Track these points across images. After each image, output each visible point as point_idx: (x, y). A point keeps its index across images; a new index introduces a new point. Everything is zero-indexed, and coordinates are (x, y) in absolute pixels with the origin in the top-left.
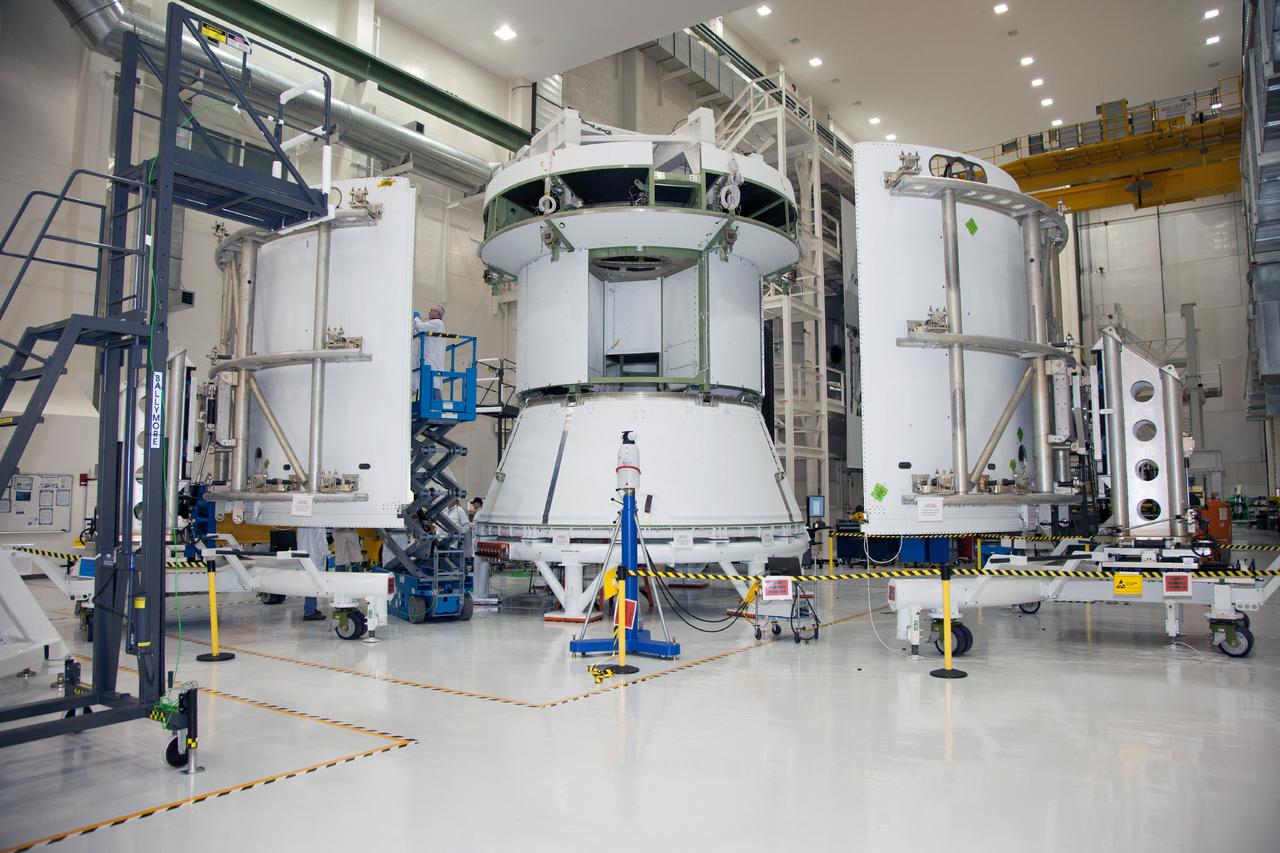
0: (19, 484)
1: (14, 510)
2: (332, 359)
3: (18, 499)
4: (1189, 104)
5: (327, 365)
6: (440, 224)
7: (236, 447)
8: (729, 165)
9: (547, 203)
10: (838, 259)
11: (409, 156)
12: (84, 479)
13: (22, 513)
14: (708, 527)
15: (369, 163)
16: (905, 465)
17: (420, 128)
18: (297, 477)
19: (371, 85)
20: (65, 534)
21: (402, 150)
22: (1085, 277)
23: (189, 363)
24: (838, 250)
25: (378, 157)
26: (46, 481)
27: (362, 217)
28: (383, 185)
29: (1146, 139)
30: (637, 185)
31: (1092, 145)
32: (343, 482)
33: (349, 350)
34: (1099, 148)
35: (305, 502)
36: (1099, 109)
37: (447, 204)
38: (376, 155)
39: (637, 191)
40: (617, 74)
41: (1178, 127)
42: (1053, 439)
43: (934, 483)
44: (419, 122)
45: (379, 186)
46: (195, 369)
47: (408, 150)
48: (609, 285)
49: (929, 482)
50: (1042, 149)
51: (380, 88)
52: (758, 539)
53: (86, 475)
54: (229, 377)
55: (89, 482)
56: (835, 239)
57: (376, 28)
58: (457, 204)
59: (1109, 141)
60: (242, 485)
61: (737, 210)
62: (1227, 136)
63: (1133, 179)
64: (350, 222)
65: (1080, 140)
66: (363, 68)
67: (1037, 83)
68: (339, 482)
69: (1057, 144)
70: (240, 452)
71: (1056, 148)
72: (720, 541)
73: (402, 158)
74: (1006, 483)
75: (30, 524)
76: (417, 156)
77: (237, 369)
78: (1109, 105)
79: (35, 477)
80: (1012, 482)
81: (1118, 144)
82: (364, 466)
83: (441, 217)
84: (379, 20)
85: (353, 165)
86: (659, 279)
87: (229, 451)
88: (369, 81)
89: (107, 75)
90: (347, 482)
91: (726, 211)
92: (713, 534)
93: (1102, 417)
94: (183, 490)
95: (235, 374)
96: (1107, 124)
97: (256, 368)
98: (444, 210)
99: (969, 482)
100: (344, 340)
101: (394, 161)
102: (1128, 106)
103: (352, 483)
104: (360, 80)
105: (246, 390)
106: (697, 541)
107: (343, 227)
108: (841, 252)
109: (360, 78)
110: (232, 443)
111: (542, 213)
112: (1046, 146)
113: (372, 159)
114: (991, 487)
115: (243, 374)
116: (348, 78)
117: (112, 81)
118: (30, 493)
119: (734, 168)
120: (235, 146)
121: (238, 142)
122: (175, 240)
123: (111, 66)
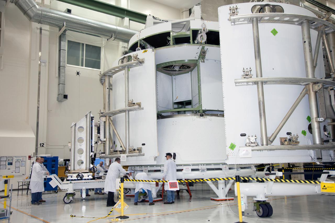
0: (9, 160)
1: (7, 168)
2: (131, 110)
3: (8, 165)
5: (130, 112)
7: (106, 141)
8: (202, 26)
12: (30, 157)
13: (10, 169)
14: (198, 165)
16: (243, 135)
18: (123, 149)
19: (127, 19)
20: (24, 176)
23: (92, 116)
26: (17, 158)
27: (136, 63)
28: (144, 52)
30: (168, 39)
32: (136, 150)
33: (135, 106)
35: (124, 157)
42: (318, 119)
45: (143, 53)
46: (94, 117)
48: (174, 77)
52: (221, 169)
53: (30, 156)
54: (103, 119)
55: (31, 158)
60: (109, 153)
61: (205, 43)
64: (134, 65)
66: (124, 14)
68: (134, 150)
70: (107, 143)
72: (203, 171)
75: (12, 173)
77: (106, 116)
79: (14, 158)
82: (144, 144)
85: (122, 47)
86: (190, 72)
87: (104, 143)
88: (125, 18)
89: (37, 28)
90: (138, 150)
91: (201, 43)
92: (199, 167)
94: (92, 155)
95: (105, 118)
97: (111, 115)
100: (134, 104)
103: (139, 150)
104: (123, 18)
105: (109, 123)
106: (193, 170)
107: (133, 67)
109: (123, 17)
110: (105, 140)
115: (108, 117)
116: (119, 18)
117: (39, 30)
118: (12, 163)
119: (204, 26)
120: (82, 46)
121: (83, 44)
122: (62, 78)
123: (39, 26)
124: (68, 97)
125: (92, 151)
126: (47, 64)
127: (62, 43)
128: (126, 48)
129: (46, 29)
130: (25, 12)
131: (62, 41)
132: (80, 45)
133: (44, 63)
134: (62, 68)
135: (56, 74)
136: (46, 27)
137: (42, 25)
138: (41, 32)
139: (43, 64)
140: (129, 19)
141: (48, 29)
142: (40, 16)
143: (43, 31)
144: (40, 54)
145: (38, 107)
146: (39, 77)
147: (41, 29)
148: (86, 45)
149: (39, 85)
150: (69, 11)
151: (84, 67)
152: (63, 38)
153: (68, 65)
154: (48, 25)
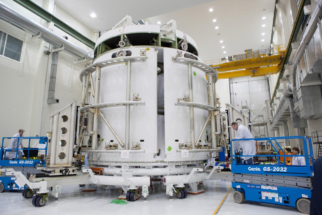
4: (267, 51)
6: (71, 68)
8: (184, 37)
9: (122, 44)
11: (63, 45)
15: (50, 46)
16: (177, 141)
17: (67, 38)
19: (52, 24)
21: (61, 43)
22: (232, 95)
25: (53, 45)
29: (257, 59)
30: (154, 40)
31: (244, 59)
34: (246, 60)
35: (126, 153)
36: (245, 51)
37: (73, 62)
38: (52, 44)
39: (153, 42)
41: (265, 56)
42: (217, 133)
43: (186, 146)
44: (66, 36)
47: (63, 44)
49: (184, 146)
50: (232, 60)
51: (55, 25)
54: (92, 110)
57: (54, 8)
58: (76, 62)
59: (248, 59)
62: (276, 59)
63: (252, 69)
64: (138, 60)
65: (241, 58)
66: (50, 19)
67: (223, 47)
69: (236, 59)
71: (235, 60)
73: (61, 46)
74: (205, 146)
76: (65, 46)
78: (248, 50)
80: (207, 146)
81: (250, 60)
82: (142, 141)
83: (71, 66)
84: (55, 6)
85: (44, 46)
88: (51, 22)
93: (229, 128)
95: (94, 109)
96: (248, 54)
98: (72, 64)
99: (195, 145)
101: (58, 46)
102: (252, 51)
109: (49, 21)
111: (120, 47)
112: (233, 59)
113: (51, 45)
114: (201, 147)
115: (97, 109)
116: (45, 20)
121: (5, 34)
125: (75, 144)
128: (48, 48)
132: (2, 34)
140: (54, 24)
148: (8, 35)
151: (3, 56)
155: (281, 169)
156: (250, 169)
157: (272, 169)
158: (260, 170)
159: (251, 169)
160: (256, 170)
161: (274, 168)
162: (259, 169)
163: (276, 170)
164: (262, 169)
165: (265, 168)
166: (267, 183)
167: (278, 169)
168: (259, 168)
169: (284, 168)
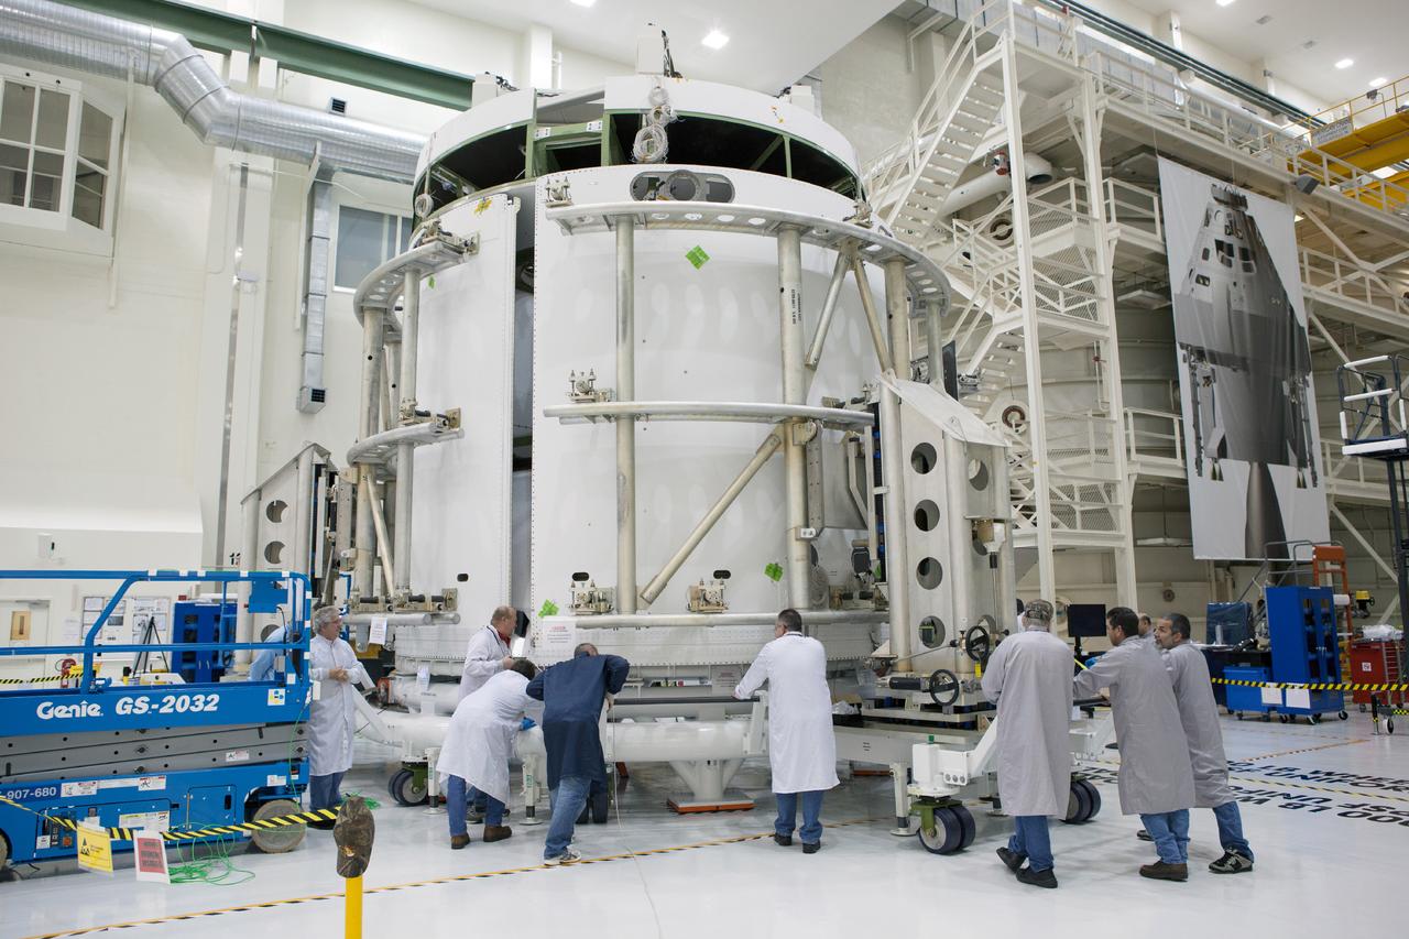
3: (109, 624)
7: (357, 558)
8: (651, 99)
10: (1159, 249)
13: (114, 639)
16: (581, 576)
23: (318, 460)
24: (1158, 237)
26: (140, 604)
27: (436, 253)
32: (428, 599)
40: (909, 69)
53: (185, 597)
54: (350, 475)
56: (1153, 220)
68: (421, 599)
77: (357, 465)
82: (463, 578)
89: (232, 167)
93: (878, 498)
95: (355, 470)
100: (426, 414)
103: (447, 600)
105: (366, 488)
108: (1164, 240)
110: (351, 554)
115: (363, 469)
117: (238, 175)
118: (122, 618)
119: (659, 99)
120: (390, 223)
121: (393, 218)
122: (314, 333)
123: (238, 158)
124: (328, 396)
126: (262, 285)
127: (319, 216)
129: (264, 169)
130: (186, 115)
131: (318, 207)
132: (382, 221)
133: (250, 281)
134: (312, 299)
135: (295, 318)
136: (263, 163)
137: (249, 155)
138: (244, 181)
139: (247, 287)
141: (271, 170)
142: (231, 126)
143: (250, 176)
144: (238, 254)
145: (227, 432)
146: (234, 329)
147: (245, 170)
149: (232, 358)
150: (339, 106)
152: (322, 197)
153: (337, 289)
154: (268, 155)
155: (197, 703)
156: (45, 711)
157: (155, 706)
158: (98, 714)
159: (51, 712)
160: (77, 715)
161: (165, 700)
162: (94, 710)
163: (174, 706)
164: (108, 708)
165: (126, 703)
166: (142, 764)
167: (184, 701)
168: (95, 705)
169: (209, 699)
